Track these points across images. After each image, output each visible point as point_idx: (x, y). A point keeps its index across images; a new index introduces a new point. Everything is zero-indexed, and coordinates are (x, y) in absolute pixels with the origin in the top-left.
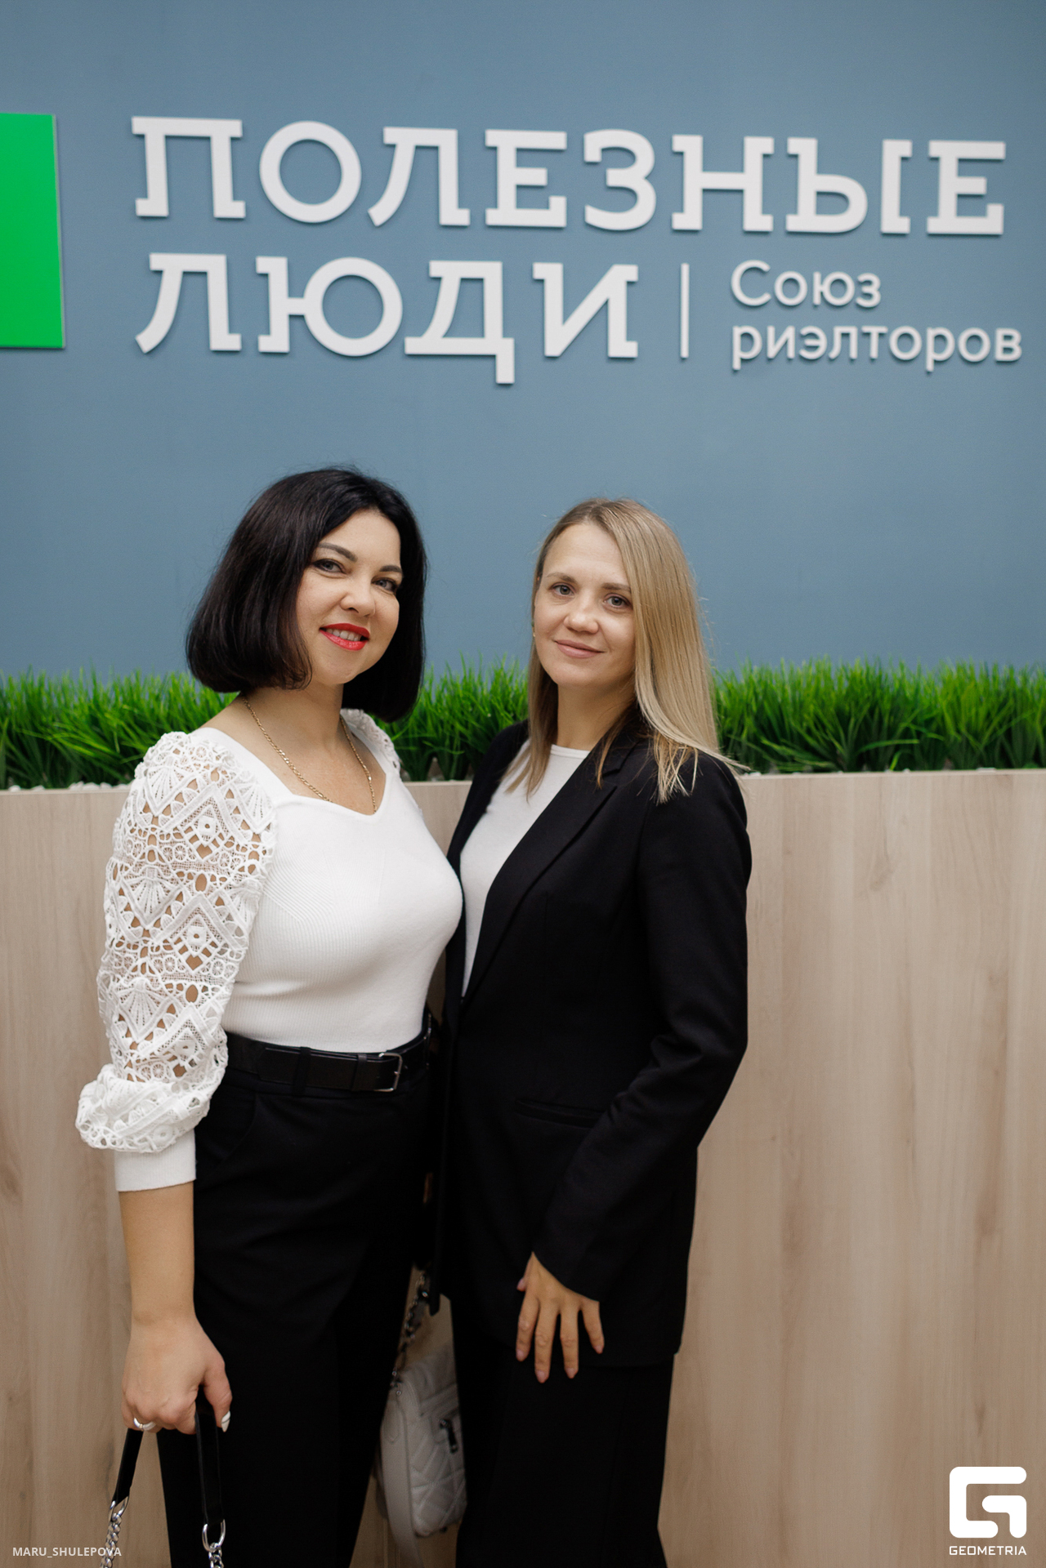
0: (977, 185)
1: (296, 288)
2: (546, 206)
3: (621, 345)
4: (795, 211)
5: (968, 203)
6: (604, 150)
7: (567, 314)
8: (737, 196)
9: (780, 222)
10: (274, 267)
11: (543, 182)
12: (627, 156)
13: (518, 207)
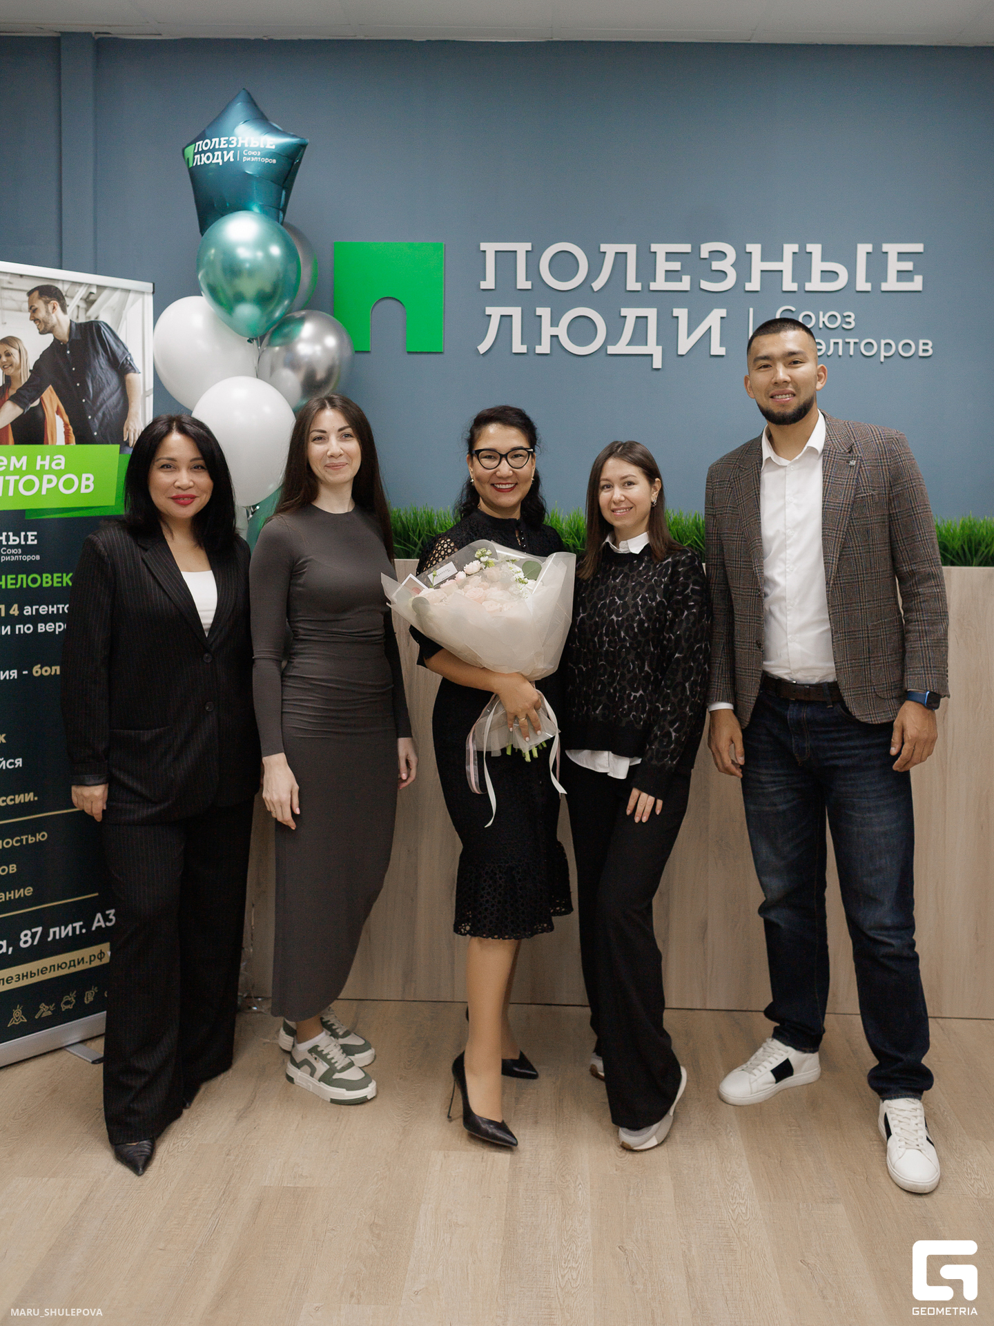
0: (908, 266)
1: (555, 322)
2: (681, 281)
3: (717, 349)
4: (810, 281)
5: (903, 275)
6: (710, 252)
7: (689, 334)
8: (780, 273)
9: (802, 286)
10: (544, 312)
11: (679, 268)
12: (722, 255)
13: (666, 281)
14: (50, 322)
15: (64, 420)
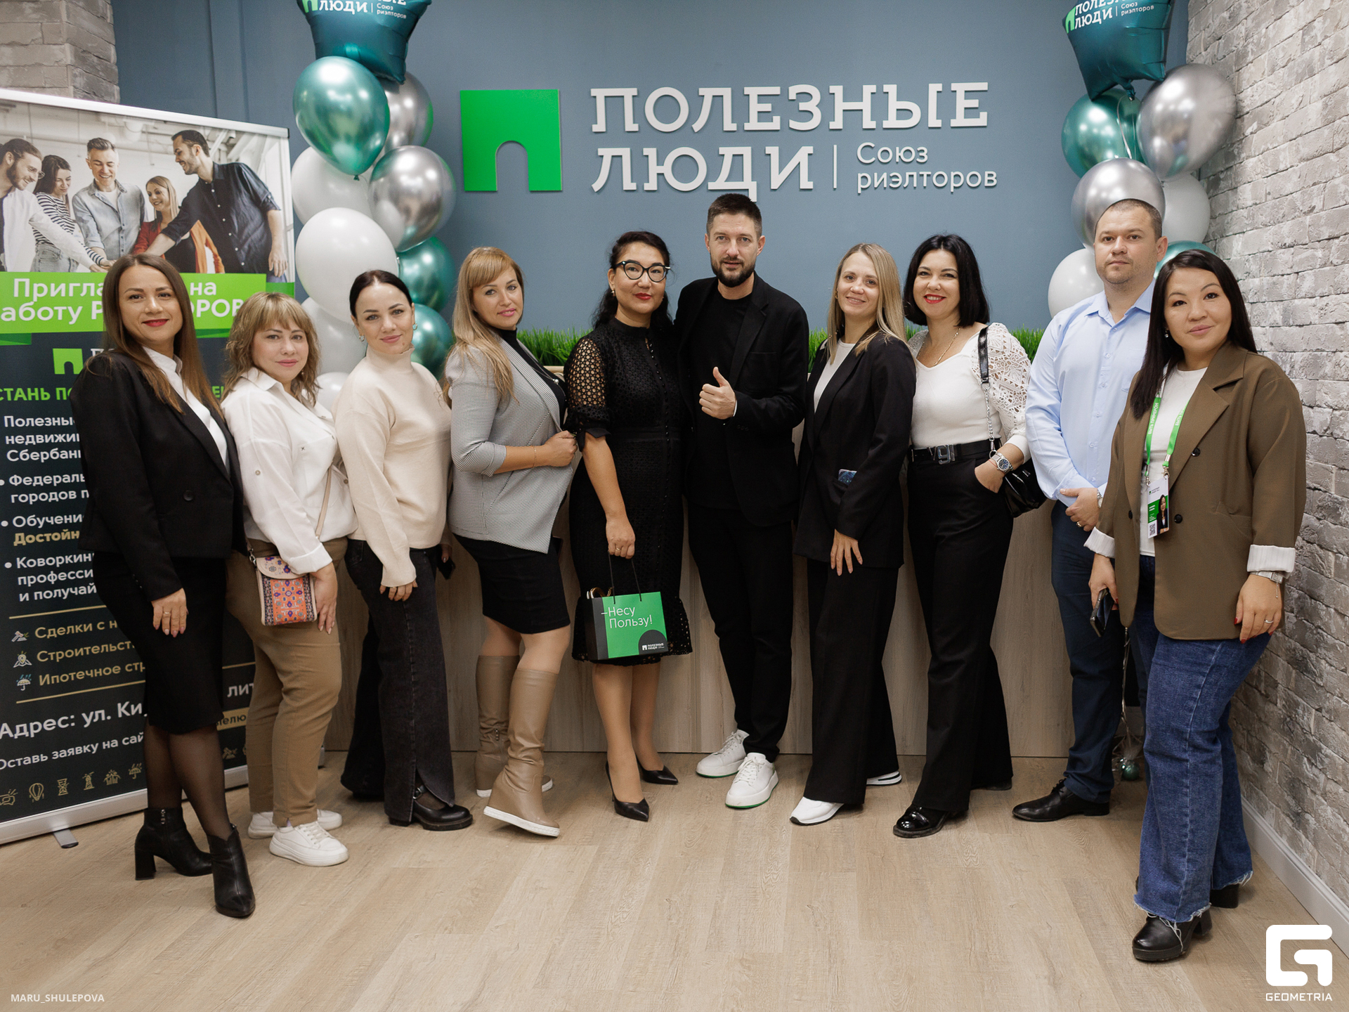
0: (974, 103)
1: (660, 162)
2: (772, 121)
3: (805, 183)
4: (887, 119)
5: (969, 112)
6: (797, 94)
7: (780, 170)
8: (860, 112)
9: (879, 124)
10: (651, 152)
11: (770, 109)
12: (808, 96)
13: (759, 121)
14: (194, 163)
15: (213, 252)
